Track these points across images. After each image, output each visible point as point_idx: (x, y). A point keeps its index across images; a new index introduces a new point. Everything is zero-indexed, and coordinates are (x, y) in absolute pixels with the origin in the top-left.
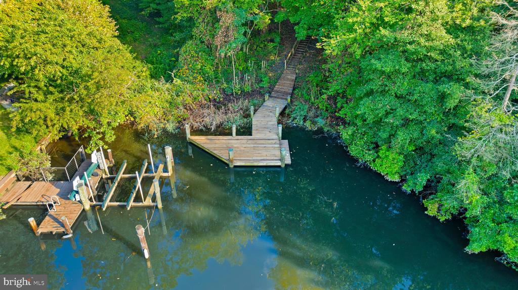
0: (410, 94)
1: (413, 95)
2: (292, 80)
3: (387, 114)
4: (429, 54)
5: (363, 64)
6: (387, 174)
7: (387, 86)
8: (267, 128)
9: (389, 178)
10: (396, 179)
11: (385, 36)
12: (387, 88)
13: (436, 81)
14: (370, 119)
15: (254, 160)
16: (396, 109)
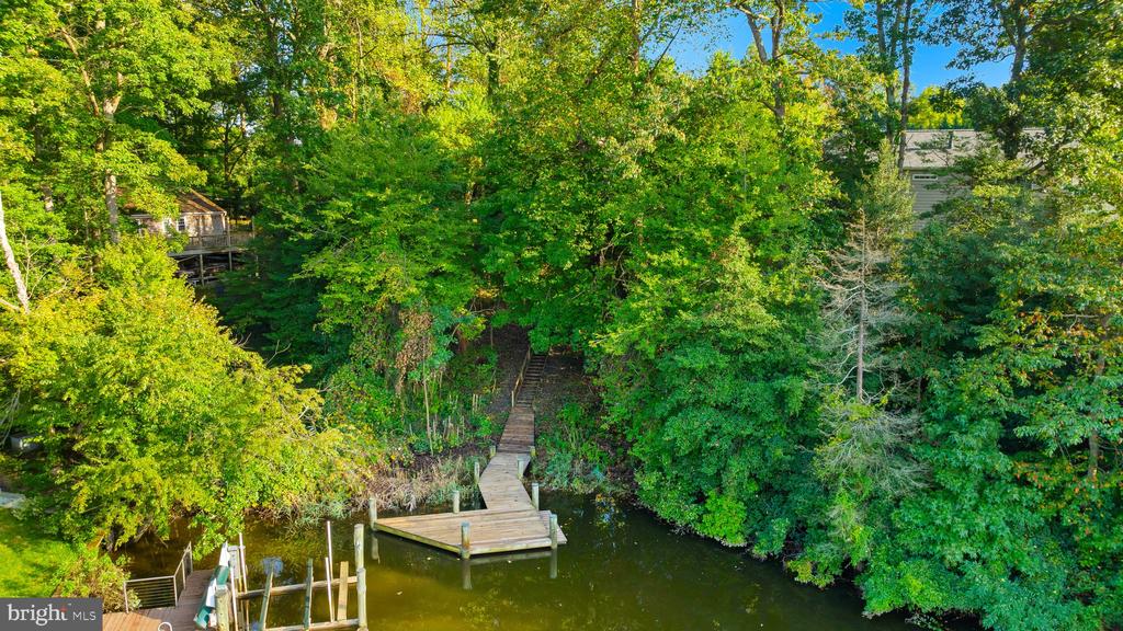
0: (735, 400)
1: (741, 401)
2: (530, 423)
3: (708, 436)
4: (751, 342)
5: (661, 365)
6: (725, 537)
7: (700, 393)
8: (510, 496)
9: (729, 543)
10: (740, 542)
11: (687, 322)
12: (702, 396)
13: (768, 379)
14: (684, 448)
15: (504, 542)
16: (720, 427)
